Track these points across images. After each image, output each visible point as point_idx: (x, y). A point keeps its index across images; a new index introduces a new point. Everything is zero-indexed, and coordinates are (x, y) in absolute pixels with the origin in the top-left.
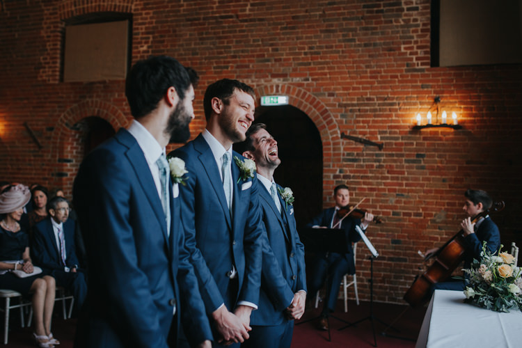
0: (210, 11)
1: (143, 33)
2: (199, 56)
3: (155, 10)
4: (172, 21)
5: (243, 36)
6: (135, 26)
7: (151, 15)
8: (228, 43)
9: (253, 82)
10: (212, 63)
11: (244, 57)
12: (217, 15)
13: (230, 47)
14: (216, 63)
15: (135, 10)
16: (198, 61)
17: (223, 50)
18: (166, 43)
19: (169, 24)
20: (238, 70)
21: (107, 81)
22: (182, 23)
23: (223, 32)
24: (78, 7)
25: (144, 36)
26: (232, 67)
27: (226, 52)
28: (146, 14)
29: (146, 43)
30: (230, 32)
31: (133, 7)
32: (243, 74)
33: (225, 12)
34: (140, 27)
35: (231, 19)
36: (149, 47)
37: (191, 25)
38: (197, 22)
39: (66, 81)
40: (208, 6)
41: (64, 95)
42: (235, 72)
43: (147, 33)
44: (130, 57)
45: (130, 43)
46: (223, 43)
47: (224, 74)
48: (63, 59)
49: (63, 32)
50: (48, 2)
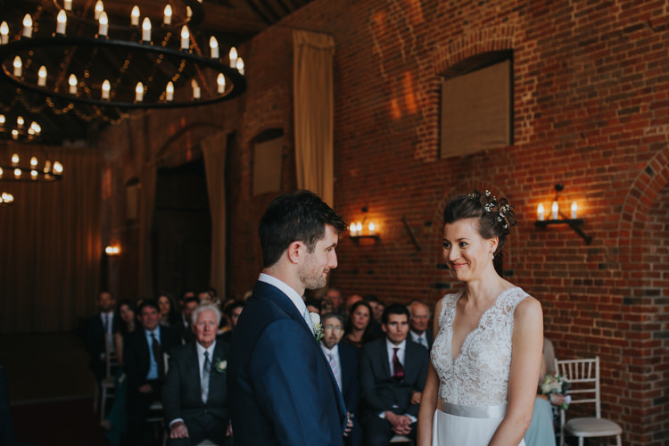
0: (611, 23)
1: (526, 76)
2: (598, 98)
3: (539, 39)
4: (561, 51)
5: (658, 55)
6: (516, 67)
7: (535, 46)
8: (638, 69)
10: (616, 106)
11: (661, 88)
12: (621, 28)
13: (640, 76)
14: (622, 104)
15: (517, 43)
16: (597, 106)
17: (631, 83)
18: (554, 85)
19: (558, 55)
20: (653, 111)
21: (487, 152)
22: (574, 51)
23: (630, 54)
24: (453, 54)
25: (528, 79)
26: (644, 108)
27: (636, 85)
28: (530, 46)
29: (530, 88)
30: (640, 51)
31: (514, 40)
32: (661, 118)
33: (632, 20)
34: (522, 67)
35: (641, 31)
36: (534, 95)
37: (587, 51)
38: (594, 45)
39: (444, 157)
40: (609, 15)
41: (442, 177)
42: (649, 115)
43: (531, 74)
44: (512, 113)
45: (512, 92)
46: (630, 70)
47: (634, 122)
48: (439, 127)
49: (439, 91)
50: (423, 54)
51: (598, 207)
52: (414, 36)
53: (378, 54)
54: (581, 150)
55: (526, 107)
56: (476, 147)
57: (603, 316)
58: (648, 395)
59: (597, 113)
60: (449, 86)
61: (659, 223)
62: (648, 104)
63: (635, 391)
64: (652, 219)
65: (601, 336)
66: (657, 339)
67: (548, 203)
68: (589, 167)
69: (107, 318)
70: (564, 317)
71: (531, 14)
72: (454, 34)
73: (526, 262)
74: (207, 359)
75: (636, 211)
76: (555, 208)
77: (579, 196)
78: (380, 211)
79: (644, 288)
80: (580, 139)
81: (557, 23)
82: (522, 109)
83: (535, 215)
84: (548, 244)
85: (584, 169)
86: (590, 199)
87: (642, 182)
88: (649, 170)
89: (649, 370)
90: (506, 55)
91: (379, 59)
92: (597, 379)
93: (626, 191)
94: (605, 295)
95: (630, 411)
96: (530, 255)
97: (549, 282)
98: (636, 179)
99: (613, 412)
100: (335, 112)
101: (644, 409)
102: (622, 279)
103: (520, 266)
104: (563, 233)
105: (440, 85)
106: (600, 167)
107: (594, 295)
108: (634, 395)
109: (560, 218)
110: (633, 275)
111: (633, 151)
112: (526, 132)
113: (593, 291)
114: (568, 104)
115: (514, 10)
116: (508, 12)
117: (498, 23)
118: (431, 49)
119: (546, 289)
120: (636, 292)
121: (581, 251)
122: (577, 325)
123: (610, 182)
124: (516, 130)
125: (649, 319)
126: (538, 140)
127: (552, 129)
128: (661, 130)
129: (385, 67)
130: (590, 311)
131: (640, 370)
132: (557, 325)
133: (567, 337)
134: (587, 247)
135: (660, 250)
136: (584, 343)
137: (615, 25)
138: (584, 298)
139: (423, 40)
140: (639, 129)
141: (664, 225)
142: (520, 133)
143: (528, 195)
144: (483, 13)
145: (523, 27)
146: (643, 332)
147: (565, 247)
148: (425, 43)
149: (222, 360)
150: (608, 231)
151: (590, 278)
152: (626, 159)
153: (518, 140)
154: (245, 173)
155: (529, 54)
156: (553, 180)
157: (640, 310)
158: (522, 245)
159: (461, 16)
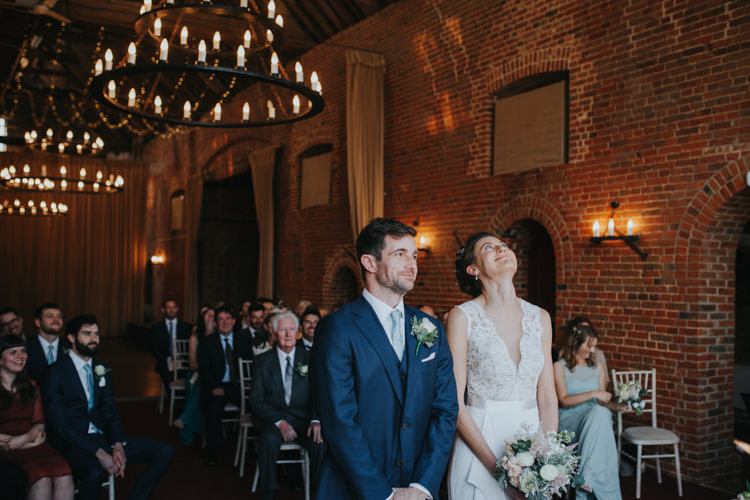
0: (670, 46)
1: (581, 97)
2: (655, 118)
3: (596, 60)
4: (618, 72)
5: (718, 77)
6: (571, 88)
7: (592, 68)
8: (697, 91)
9: (735, 148)
10: (673, 127)
11: (721, 110)
12: (680, 51)
13: (700, 98)
14: (680, 125)
15: (572, 65)
16: (655, 126)
17: (689, 104)
18: (610, 106)
19: (615, 77)
20: (712, 132)
21: (541, 169)
22: (631, 73)
23: (689, 76)
24: (507, 74)
25: (583, 99)
26: (703, 129)
27: (695, 107)
28: (585, 67)
29: (586, 109)
30: (700, 74)
31: (569, 61)
32: (720, 139)
33: (692, 43)
34: (578, 87)
35: (700, 54)
36: (589, 115)
37: (644, 73)
38: (651, 67)
39: (496, 174)
40: (667, 39)
41: (494, 193)
42: (708, 136)
43: (587, 95)
44: (567, 132)
45: (567, 112)
46: (690, 92)
47: (691, 142)
48: (492, 145)
49: (492, 110)
50: (476, 73)
51: (654, 224)
52: (467, 56)
53: (430, 73)
54: (638, 169)
55: (581, 126)
56: (529, 164)
57: (658, 330)
58: (703, 407)
59: (654, 133)
60: (502, 105)
61: (716, 241)
62: (707, 125)
63: (690, 402)
64: (709, 237)
65: (656, 349)
66: (713, 353)
67: (603, 220)
68: (646, 186)
69: (171, 324)
70: (618, 330)
71: (588, 36)
72: (508, 55)
73: (580, 276)
74: (289, 364)
75: (693, 228)
76: (611, 224)
77: (635, 214)
78: (431, 226)
79: (701, 303)
80: (636, 159)
81: (613, 45)
82: (577, 128)
83: (590, 232)
84: (603, 259)
85: (641, 187)
86: (646, 217)
87: (700, 200)
88: (707, 190)
89: (704, 383)
90: (562, 75)
91: (432, 78)
92: (653, 390)
93: (684, 209)
94: (660, 310)
95: (685, 422)
96: (584, 270)
97: (603, 296)
98: (693, 198)
99: (666, 422)
100: (386, 129)
101: (700, 420)
102: (678, 294)
103: (574, 280)
104: (617, 249)
105: (494, 105)
106: (656, 185)
107: (649, 310)
108: (689, 406)
109: (616, 234)
110: (690, 291)
111: (691, 170)
112: (581, 151)
113: (648, 305)
114: (624, 124)
115: (570, 32)
116: (564, 34)
117: (554, 45)
118: (484, 69)
119: (600, 303)
120: (692, 307)
121: (636, 267)
122: (632, 338)
123: (667, 200)
124: (571, 149)
125: (705, 333)
126: (593, 158)
127: (608, 148)
128: (720, 150)
129: (437, 86)
130: (645, 324)
131: (696, 383)
132: (610, 337)
133: (621, 349)
134: (642, 263)
135: (715, 267)
136: (638, 355)
137: (674, 48)
138: (639, 312)
139: (477, 61)
140: (698, 149)
141: (720, 242)
142: (575, 151)
143: (582, 212)
144: (538, 35)
145: (578, 49)
146: (700, 346)
147: (620, 262)
148: (479, 63)
149: (304, 364)
150: (664, 248)
151: (645, 293)
152: (683, 178)
153: (573, 158)
154: (294, 186)
155: (585, 75)
156: (609, 198)
157: (696, 324)
158: (576, 260)
159: (516, 37)
